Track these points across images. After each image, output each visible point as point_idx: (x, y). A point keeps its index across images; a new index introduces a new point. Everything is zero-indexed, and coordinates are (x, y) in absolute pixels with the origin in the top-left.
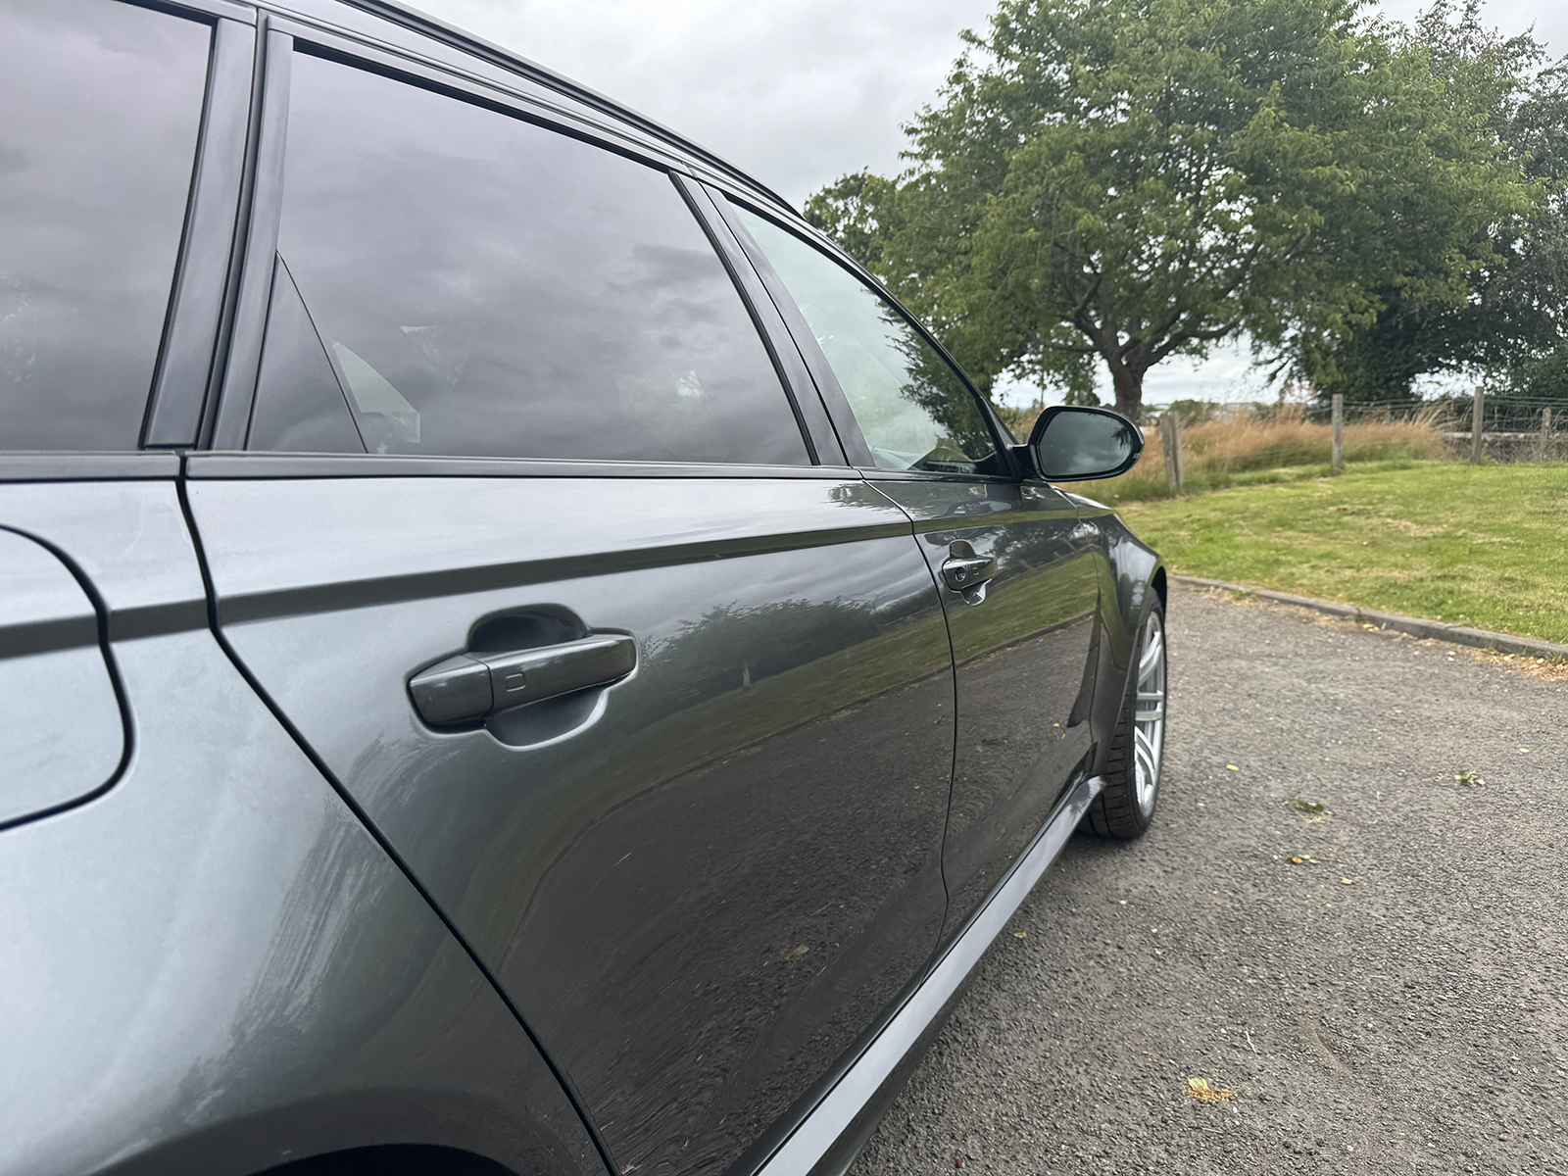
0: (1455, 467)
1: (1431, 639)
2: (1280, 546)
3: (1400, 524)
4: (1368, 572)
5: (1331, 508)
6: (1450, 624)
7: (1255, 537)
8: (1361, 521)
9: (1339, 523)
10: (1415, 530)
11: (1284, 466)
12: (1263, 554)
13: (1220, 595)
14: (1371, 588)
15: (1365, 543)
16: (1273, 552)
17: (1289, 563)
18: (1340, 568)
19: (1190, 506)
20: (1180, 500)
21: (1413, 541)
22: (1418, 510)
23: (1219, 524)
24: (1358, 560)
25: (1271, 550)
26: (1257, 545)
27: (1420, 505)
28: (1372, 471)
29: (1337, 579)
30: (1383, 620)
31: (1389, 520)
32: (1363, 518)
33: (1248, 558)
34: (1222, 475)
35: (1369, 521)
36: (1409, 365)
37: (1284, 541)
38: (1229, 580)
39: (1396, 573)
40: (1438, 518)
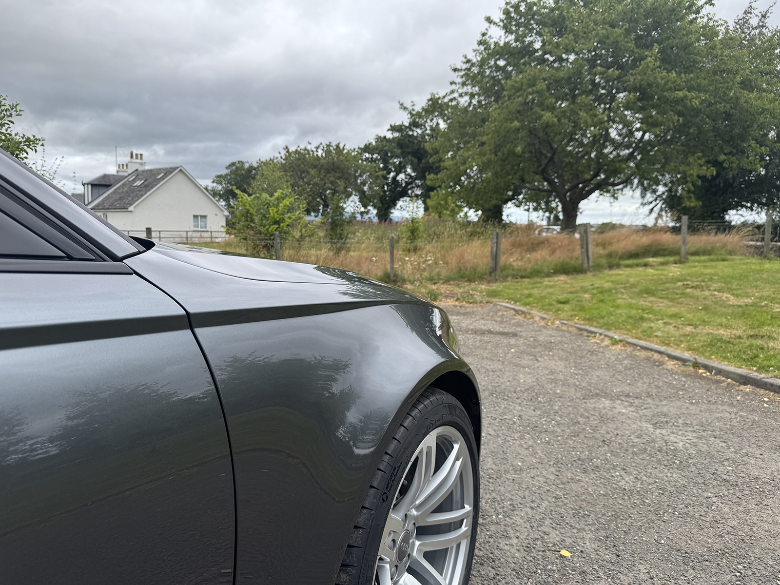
0: (754, 261)
1: (749, 386)
2: (645, 307)
3: (723, 296)
4: (702, 329)
5: (679, 284)
6: (763, 375)
7: (630, 300)
8: (698, 293)
9: (683, 294)
10: (733, 300)
11: (653, 257)
12: (634, 312)
13: (602, 340)
14: (704, 341)
15: (700, 308)
16: (640, 311)
17: (649, 319)
18: (683, 325)
19: (594, 279)
20: (589, 274)
21: (732, 308)
22: (734, 287)
23: (610, 290)
24: (696, 319)
25: (640, 309)
26: (630, 306)
27: (735, 284)
28: (704, 261)
29: (681, 333)
30: (713, 367)
31: (716, 293)
32: (699, 290)
33: (623, 314)
34: (616, 261)
35: (703, 293)
36: (725, 205)
37: (648, 304)
38: (609, 330)
39: (722, 332)
40: (747, 293)
